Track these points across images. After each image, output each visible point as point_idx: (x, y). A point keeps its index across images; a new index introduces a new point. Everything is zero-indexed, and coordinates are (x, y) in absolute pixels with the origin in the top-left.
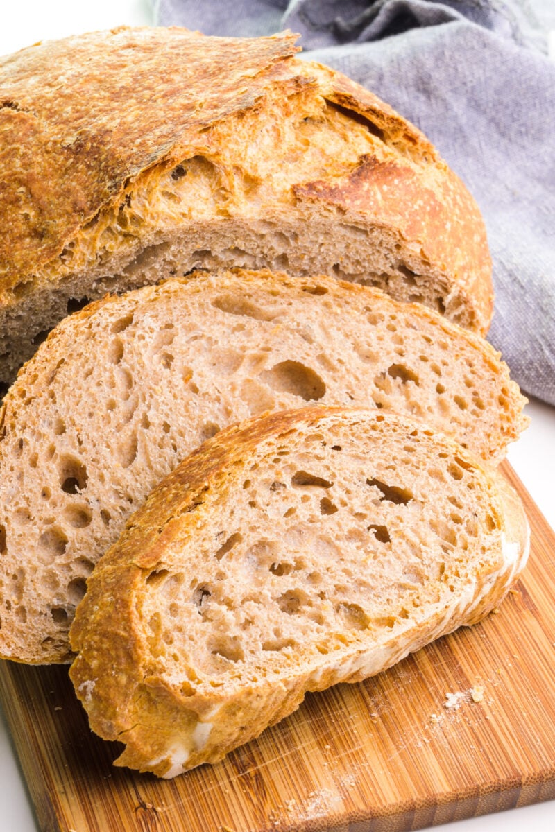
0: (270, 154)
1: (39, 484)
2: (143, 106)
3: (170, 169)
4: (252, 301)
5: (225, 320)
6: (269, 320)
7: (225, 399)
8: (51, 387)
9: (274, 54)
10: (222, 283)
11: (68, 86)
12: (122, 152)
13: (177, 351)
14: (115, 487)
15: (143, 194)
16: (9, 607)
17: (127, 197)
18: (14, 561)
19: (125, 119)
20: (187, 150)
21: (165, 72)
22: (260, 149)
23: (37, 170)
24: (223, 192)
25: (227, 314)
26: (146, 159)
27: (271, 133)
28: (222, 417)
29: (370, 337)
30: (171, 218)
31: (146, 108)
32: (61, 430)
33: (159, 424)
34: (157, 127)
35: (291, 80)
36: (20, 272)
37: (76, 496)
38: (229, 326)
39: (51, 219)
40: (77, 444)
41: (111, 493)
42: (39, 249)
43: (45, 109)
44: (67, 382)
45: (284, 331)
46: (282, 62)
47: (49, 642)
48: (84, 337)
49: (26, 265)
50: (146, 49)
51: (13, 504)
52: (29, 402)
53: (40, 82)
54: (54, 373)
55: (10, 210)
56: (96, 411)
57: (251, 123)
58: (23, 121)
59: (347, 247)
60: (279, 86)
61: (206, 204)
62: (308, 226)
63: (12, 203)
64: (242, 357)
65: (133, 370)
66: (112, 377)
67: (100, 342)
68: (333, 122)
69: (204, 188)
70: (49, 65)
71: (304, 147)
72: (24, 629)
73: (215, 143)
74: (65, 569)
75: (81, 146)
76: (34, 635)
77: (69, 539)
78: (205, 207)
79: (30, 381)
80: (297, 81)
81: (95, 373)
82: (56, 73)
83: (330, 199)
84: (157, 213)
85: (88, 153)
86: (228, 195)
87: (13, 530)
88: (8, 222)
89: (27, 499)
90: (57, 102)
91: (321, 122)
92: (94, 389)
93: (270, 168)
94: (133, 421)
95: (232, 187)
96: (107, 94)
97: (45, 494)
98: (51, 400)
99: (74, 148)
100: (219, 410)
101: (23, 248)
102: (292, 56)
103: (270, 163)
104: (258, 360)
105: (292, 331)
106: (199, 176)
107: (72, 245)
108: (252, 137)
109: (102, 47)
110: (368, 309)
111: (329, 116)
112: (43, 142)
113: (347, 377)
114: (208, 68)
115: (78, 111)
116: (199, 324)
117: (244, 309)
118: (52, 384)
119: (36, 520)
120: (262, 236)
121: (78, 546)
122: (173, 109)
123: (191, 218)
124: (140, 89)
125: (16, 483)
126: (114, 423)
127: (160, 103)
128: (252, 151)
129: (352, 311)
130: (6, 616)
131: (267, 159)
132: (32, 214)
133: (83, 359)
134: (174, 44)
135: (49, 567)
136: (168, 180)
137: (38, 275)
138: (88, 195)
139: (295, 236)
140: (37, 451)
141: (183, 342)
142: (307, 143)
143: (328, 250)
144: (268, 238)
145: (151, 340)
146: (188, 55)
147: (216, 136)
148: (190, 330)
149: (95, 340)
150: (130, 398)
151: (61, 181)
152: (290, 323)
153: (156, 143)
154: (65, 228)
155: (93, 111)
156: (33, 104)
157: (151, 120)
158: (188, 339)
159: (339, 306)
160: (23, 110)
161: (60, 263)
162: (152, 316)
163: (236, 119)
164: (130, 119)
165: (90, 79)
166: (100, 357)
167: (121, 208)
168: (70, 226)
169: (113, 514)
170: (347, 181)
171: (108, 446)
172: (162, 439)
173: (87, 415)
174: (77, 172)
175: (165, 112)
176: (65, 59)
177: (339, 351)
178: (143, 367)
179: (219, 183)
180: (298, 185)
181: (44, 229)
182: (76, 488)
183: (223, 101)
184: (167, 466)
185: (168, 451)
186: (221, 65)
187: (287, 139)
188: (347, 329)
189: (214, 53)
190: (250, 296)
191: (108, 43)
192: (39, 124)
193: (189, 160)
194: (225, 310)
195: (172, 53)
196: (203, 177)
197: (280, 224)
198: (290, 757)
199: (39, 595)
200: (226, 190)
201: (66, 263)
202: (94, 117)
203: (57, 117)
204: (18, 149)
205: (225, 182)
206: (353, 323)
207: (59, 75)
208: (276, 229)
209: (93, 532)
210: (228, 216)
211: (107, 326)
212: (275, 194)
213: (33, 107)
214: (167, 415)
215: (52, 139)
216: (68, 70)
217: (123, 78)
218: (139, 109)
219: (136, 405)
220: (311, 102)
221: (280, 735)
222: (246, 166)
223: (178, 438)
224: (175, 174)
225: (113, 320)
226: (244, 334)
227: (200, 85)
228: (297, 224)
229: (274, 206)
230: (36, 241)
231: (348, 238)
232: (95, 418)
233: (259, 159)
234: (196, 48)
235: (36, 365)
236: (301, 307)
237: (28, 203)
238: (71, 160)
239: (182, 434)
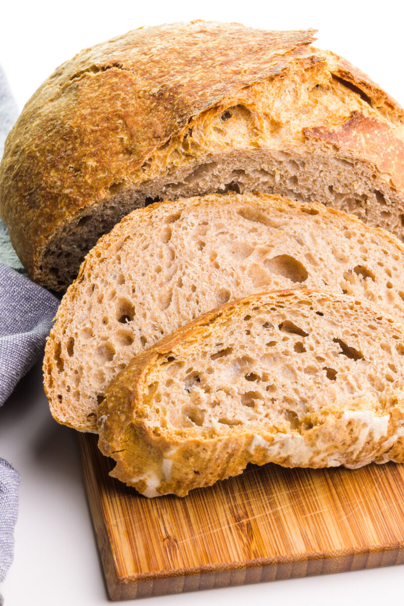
0: (289, 106)
1: (102, 314)
2: (206, 70)
3: (220, 112)
4: (265, 214)
5: (245, 223)
6: (276, 227)
7: (237, 275)
8: (119, 253)
9: (298, 41)
10: (246, 200)
11: (157, 55)
12: (189, 100)
13: (209, 240)
14: (153, 323)
15: (201, 128)
16: (69, 390)
17: (190, 129)
18: (77, 361)
19: (193, 78)
20: (232, 100)
21: (224, 49)
22: (283, 104)
23: (131, 109)
24: (255, 130)
25: (246, 220)
26: (204, 105)
27: (292, 93)
28: (233, 286)
29: (344, 246)
30: (219, 146)
31: (208, 72)
32: (122, 282)
33: (189, 286)
34: (214, 84)
35: (308, 58)
36: (114, 176)
37: (125, 325)
38: (247, 228)
39: (138, 142)
40: (131, 292)
41: (150, 326)
42: (128, 161)
43: (141, 69)
44: (130, 251)
45: (285, 236)
46: (303, 46)
47: (93, 416)
48: (146, 224)
49: (119, 172)
50: (213, 34)
51: (82, 325)
52: (102, 261)
53: (139, 52)
54: (122, 244)
55: (111, 135)
56: (147, 272)
57: (278, 85)
58: (125, 76)
59: (339, 174)
60: (300, 62)
61: (243, 137)
62: (312, 158)
63: (113, 130)
64: (253, 250)
65: (176, 249)
66: (161, 252)
67: (156, 228)
68: (336, 90)
69: (243, 127)
70: (146, 41)
71: (314, 105)
72: (77, 405)
73: (252, 96)
74: (111, 371)
75: (162, 94)
76: (83, 410)
77: (116, 352)
78: (242, 140)
79: (105, 247)
80: (312, 59)
81: (150, 247)
82: (150, 46)
83: (328, 140)
84: (209, 141)
85: (166, 99)
86: (259, 133)
87: (80, 341)
88: (109, 143)
89: (92, 323)
90: (149, 65)
91: (328, 89)
92: (148, 258)
93: (289, 116)
94: (171, 282)
95: (262, 127)
96: (183, 62)
97: (105, 322)
98: (117, 261)
99: (157, 95)
100: (232, 282)
101: (117, 161)
102: (310, 43)
103: (289, 113)
104: (264, 252)
105: (290, 236)
106: (240, 119)
107: (150, 160)
108: (279, 95)
109: (183, 31)
110: (346, 228)
111: (334, 86)
112: (137, 91)
113: (324, 269)
114: (253, 48)
115: (162, 72)
116: (226, 225)
117: (260, 219)
118: (120, 251)
119: (96, 337)
120: (281, 162)
121: (121, 357)
122: (226, 73)
123: (232, 146)
124: (206, 59)
125: (86, 312)
126: (158, 282)
127: (218, 69)
128: (277, 104)
129: (334, 228)
130: (66, 396)
131: (287, 110)
132: (126, 138)
133: (143, 238)
134: (232, 32)
135: (100, 368)
136: (219, 120)
137: (126, 179)
138: (164, 127)
139: (303, 164)
140: (103, 293)
141: (214, 235)
142: (316, 102)
143: (326, 175)
144: (285, 164)
145: (192, 231)
146: (240, 39)
147: (253, 92)
148: (220, 228)
149: (153, 227)
150: (172, 267)
151: (147, 117)
152: (289, 231)
153: (212, 95)
154: (146, 149)
155: (172, 72)
156: (133, 66)
157: (211, 79)
158: (217, 233)
159: (326, 223)
160: (126, 69)
161: (142, 171)
162: (194, 216)
163: (268, 82)
164: (196, 78)
165: (172, 51)
166: (155, 237)
167: (185, 137)
168: (150, 147)
169: (149, 339)
170: (341, 128)
171: (152, 296)
172: (190, 296)
173: (141, 274)
174: (158, 111)
175: (220, 74)
176: (157, 37)
177: (321, 252)
178: (183, 248)
179: (253, 124)
180: (307, 128)
181: (133, 149)
182: (126, 320)
183: (260, 70)
184: (190, 313)
185: (193, 304)
186: (261, 47)
187: (302, 98)
188: (329, 239)
189: (258, 39)
190: (264, 210)
191: (187, 29)
192: (136, 79)
193: (234, 107)
194: (245, 218)
195: (230, 37)
196: (242, 120)
197: (293, 154)
198: (272, 514)
199: (90, 385)
200: (257, 129)
201: (146, 172)
202: (173, 76)
203: (148, 75)
204: (120, 95)
205: (257, 124)
206: (334, 235)
207: (152, 48)
208: (290, 158)
209: (133, 349)
210: (258, 147)
211: (163, 218)
212: (291, 134)
213: (132, 68)
214: (195, 281)
215: (143, 89)
216: (158, 45)
217: (194, 51)
218: (203, 72)
219: (176, 271)
220: (321, 74)
221: (266, 499)
222: (273, 114)
223: (201, 296)
224: (224, 117)
225: (167, 214)
226: (256, 235)
227: (246, 58)
228: (305, 155)
229: (290, 142)
230: (127, 156)
231: (340, 168)
232: (146, 277)
233: (282, 110)
234: (246, 35)
235: (110, 237)
236: (298, 221)
237: (124, 131)
238: (155, 104)
239: (204, 294)
